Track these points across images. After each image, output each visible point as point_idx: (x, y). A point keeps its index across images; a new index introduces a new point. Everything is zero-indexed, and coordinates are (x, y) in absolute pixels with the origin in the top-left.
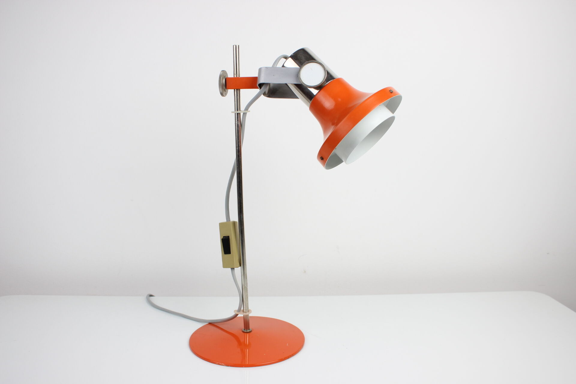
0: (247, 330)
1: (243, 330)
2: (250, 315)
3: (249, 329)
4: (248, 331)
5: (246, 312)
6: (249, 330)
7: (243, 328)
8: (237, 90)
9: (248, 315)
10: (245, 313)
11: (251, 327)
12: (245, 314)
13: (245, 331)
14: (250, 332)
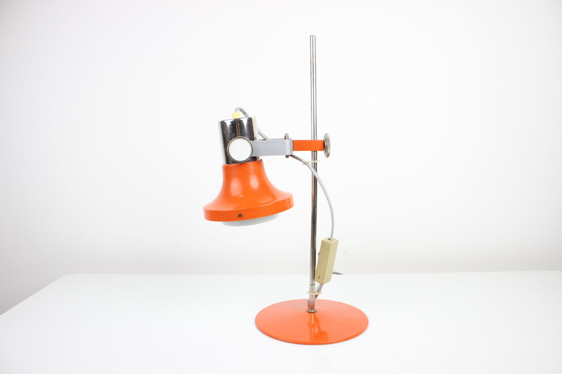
0: (312, 310)
1: (308, 310)
3: (314, 309)
4: (313, 311)
8: (314, 151)
11: (316, 308)
13: (310, 311)
14: (315, 312)
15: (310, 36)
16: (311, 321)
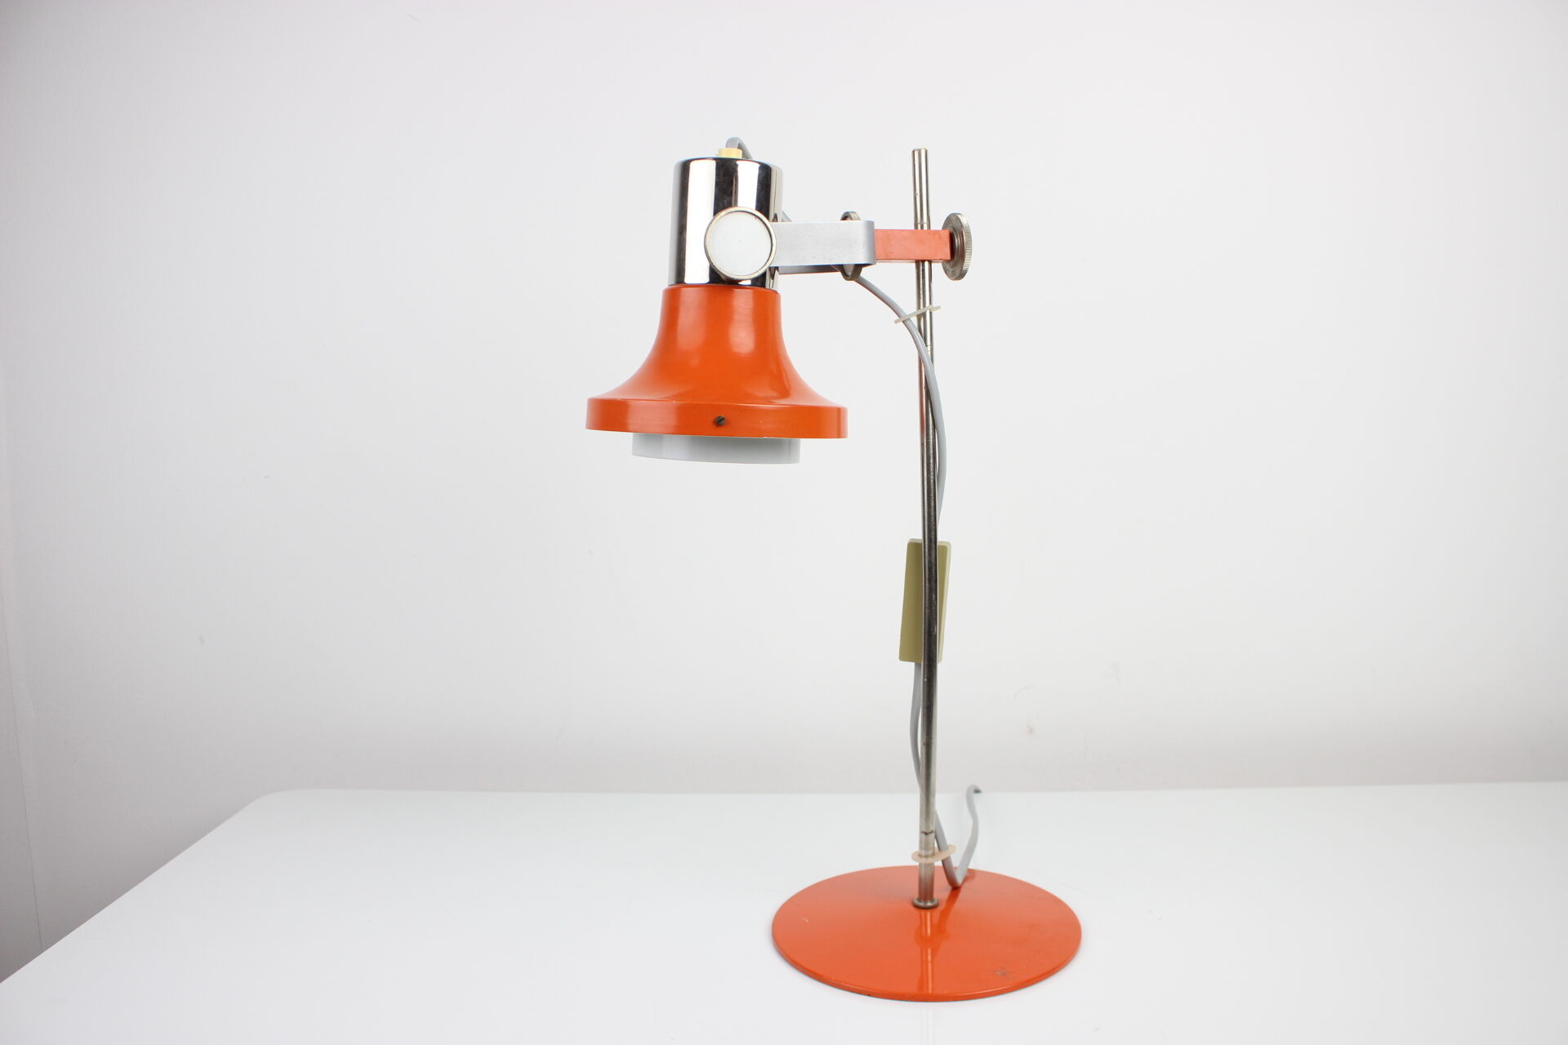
0: (925, 901)
1: (916, 902)
3: (932, 900)
4: (929, 904)
13: (922, 904)
15: (914, 152)
16: (924, 928)
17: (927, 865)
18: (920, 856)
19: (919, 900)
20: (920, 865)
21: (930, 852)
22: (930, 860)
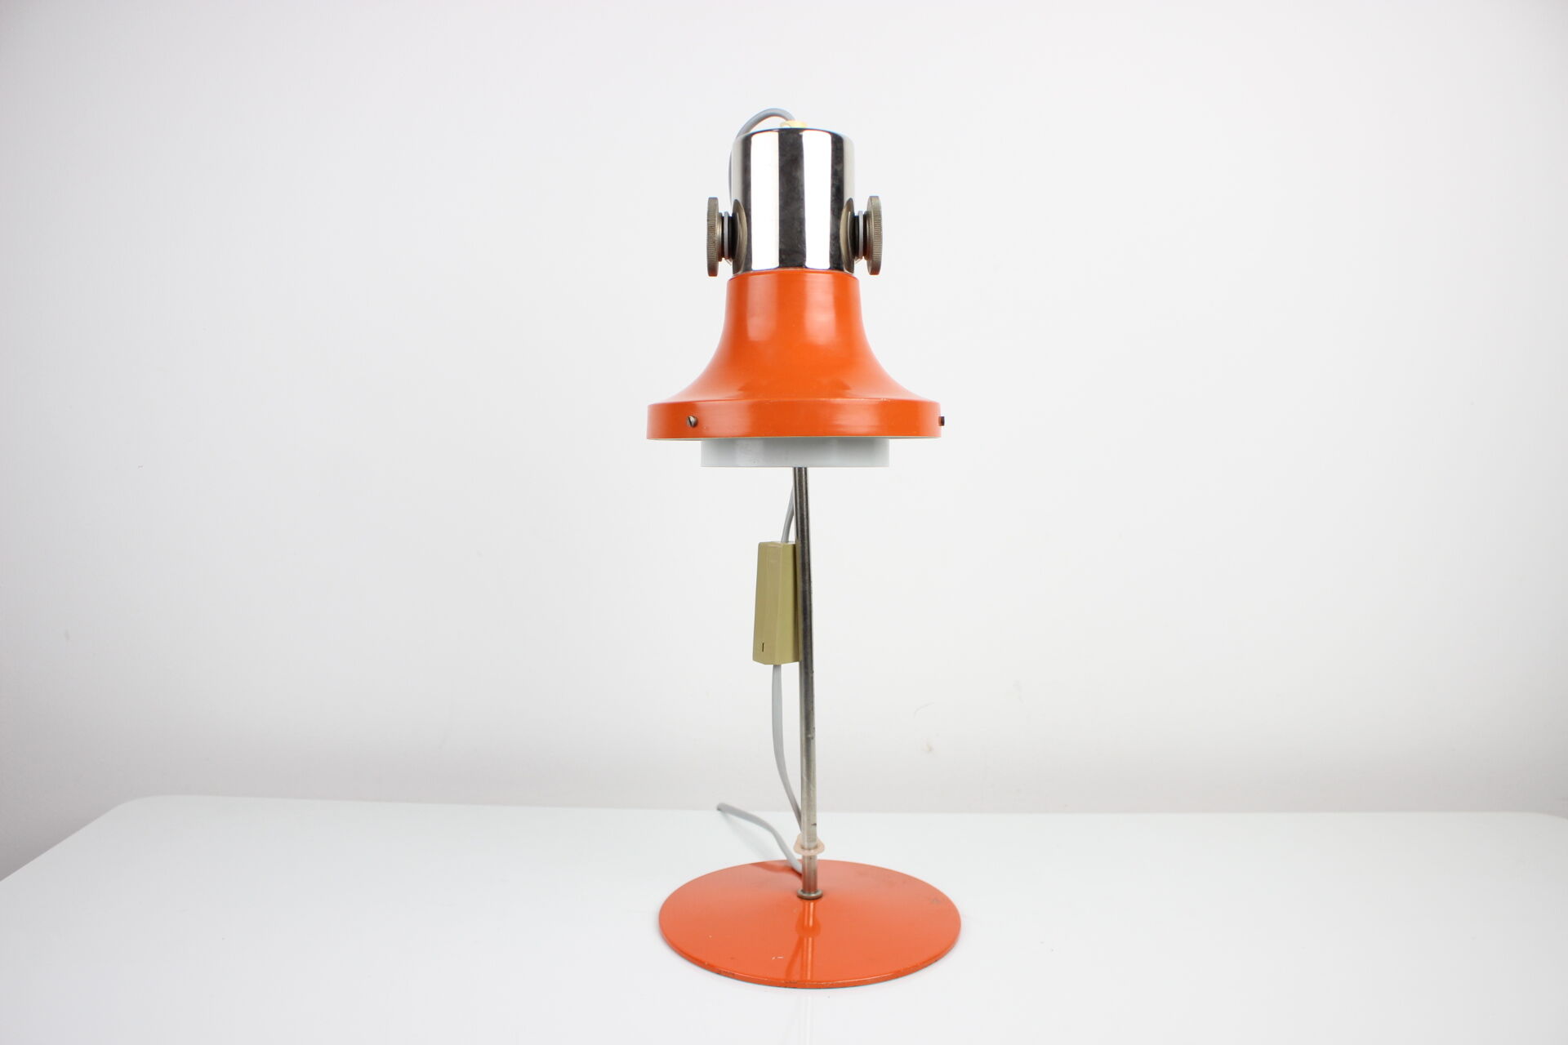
0: (810, 893)
1: (801, 893)
2: (820, 857)
3: (816, 890)
4: (813, 895)
5: (809, 849)
6: (815, 892)
7: (801, 888)
9: (815, 857)
10: (806, 851)
11: (822, 884)
12: (807, 853)
13: (805, 895)
14: (817, 898)
17: (810, 858)
18: (803, 848)
19: (803, 891)
20: (804, 857)
21: (813, 845)
22: (812, 852)
